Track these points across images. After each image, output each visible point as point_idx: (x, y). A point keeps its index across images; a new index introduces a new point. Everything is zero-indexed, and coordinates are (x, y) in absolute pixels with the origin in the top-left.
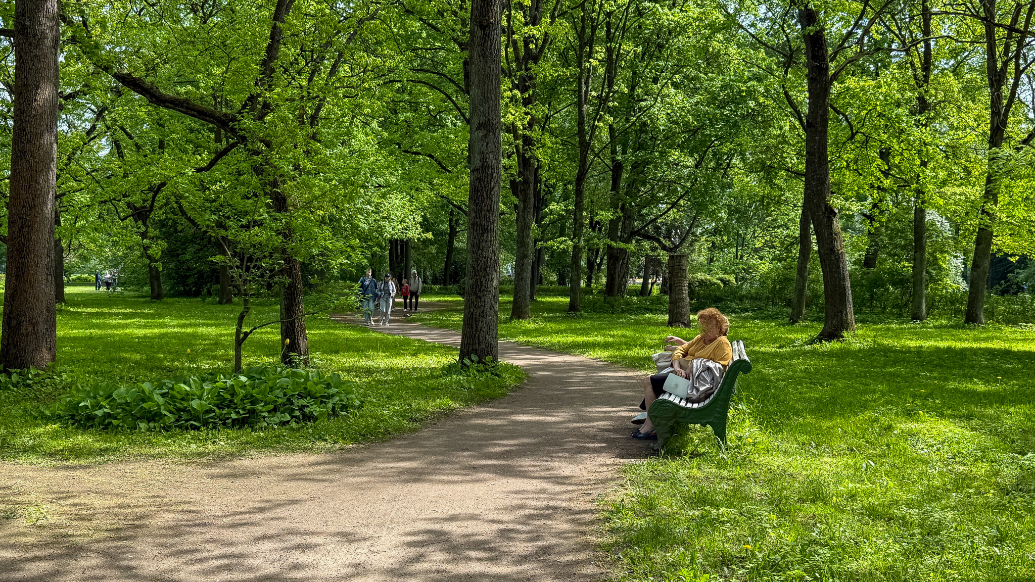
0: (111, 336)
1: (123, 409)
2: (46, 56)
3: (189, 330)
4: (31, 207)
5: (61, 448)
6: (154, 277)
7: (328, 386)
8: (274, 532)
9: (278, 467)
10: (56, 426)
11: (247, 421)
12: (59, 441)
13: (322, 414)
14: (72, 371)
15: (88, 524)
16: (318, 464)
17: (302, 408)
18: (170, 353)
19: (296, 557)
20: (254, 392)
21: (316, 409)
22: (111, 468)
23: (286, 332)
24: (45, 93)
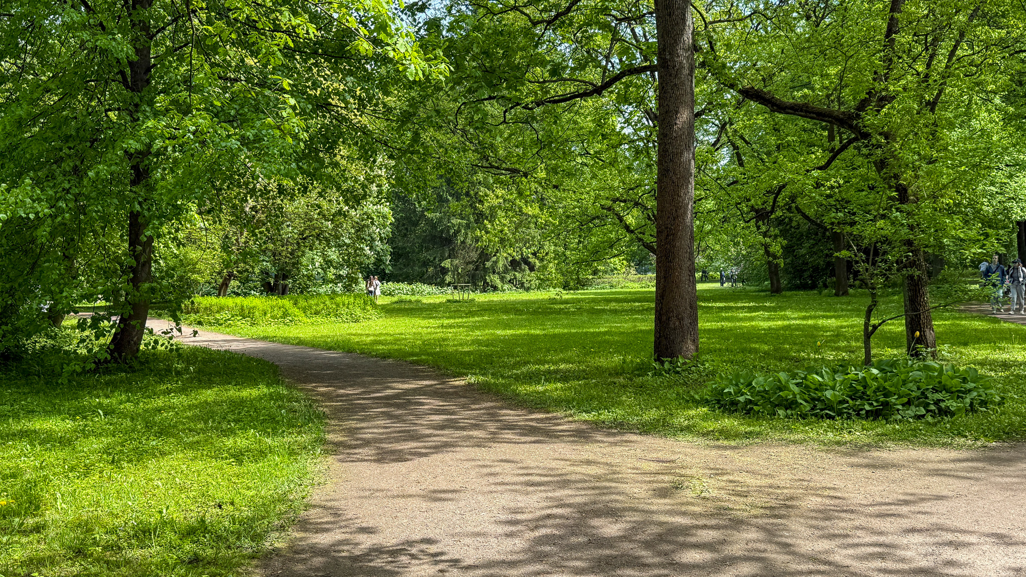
0: (740, 328)
1: (762, 396)
2: (683, 84)
3: (810, 322)
4: (674, 218)
5: (711, 429)
6: (773, 271)
7: (965, 380)
8: (922, 526)
9: (918, 461)
10: (705, 409)
11: (882, 413)
12: (710, 423)
13: (959, 409)
14: (713, 361)
15: (745, 500)
16: (960, 461)
17: (937, 402)
18: (795, 344)
19: (949, 553)
20: (886, 385)
21: (953, 404)
22: (758, 451)
23: (911, 324)
24: (684, 116)
